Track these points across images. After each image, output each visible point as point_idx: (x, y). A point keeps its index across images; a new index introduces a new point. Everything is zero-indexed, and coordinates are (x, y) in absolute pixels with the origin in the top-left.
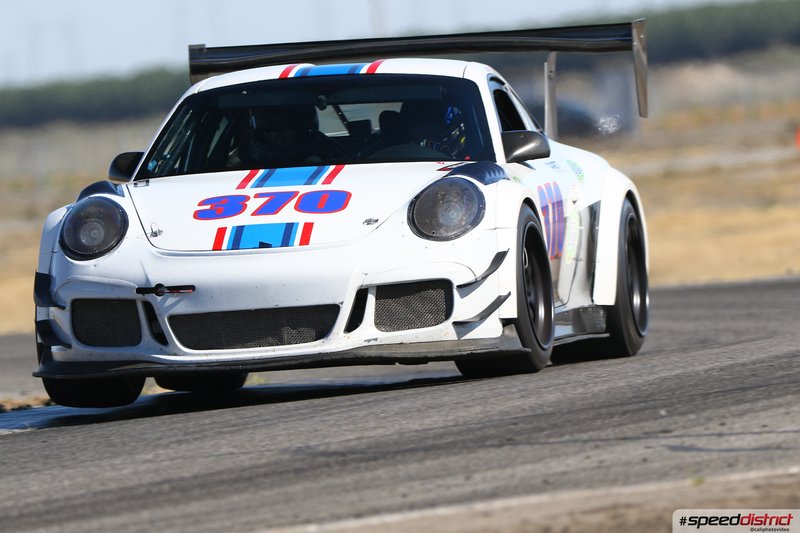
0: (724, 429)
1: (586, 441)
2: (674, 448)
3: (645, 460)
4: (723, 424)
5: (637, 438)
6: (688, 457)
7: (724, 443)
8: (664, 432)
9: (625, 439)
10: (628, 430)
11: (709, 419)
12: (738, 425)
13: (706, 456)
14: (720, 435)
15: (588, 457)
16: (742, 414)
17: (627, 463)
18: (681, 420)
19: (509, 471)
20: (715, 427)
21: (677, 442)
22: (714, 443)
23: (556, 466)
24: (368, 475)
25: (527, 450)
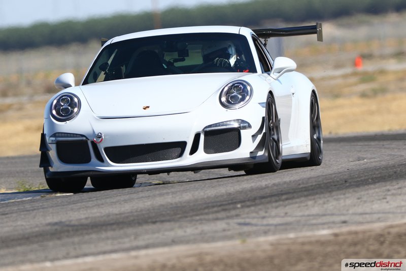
0: (267, 215)
1: (197, 221)
2: (240, 224)
3: (224, 230)
4: (266, 212)
5: (223, 219)
6: (246, 229)
7: (265, 222)
8: (237, 216)
9: (217, 219)
10: (220, 215)
11: (261, 209)
12: (274, 212)
13: (254, 228)
14: (264, 218)
15: (197, 228)
16: (276, 207)
17: (216, 232)
18: (247, 210)
19: (156, 235)
20: (262, 213)
21: (242, 221)
22: (260, 222)
23: (180, 233)
24: (87, 237)
25: (167, 225)
